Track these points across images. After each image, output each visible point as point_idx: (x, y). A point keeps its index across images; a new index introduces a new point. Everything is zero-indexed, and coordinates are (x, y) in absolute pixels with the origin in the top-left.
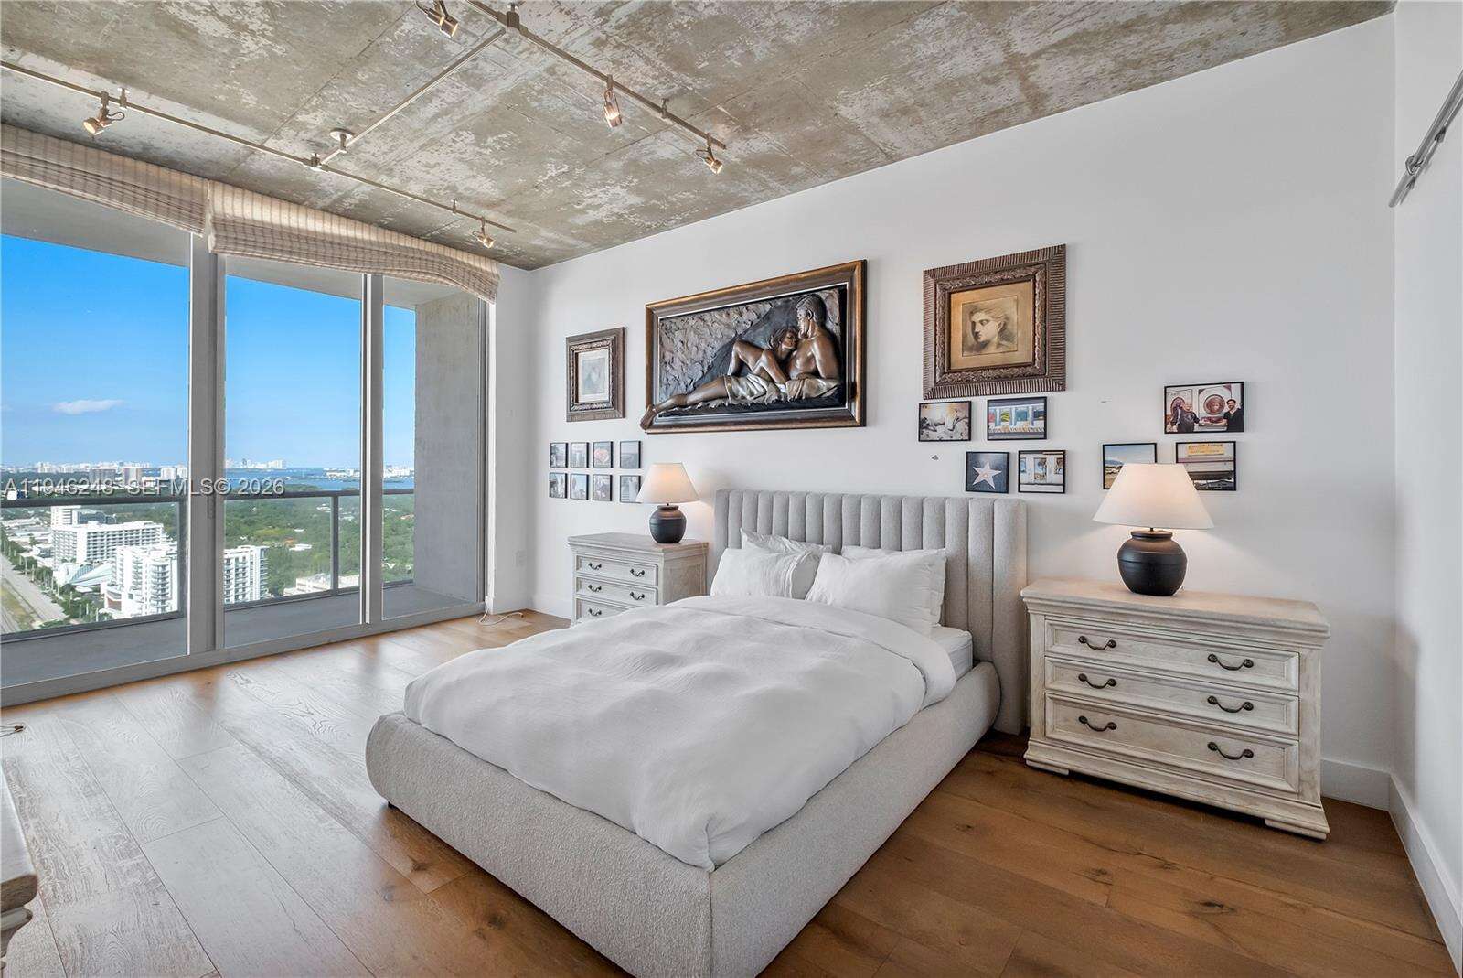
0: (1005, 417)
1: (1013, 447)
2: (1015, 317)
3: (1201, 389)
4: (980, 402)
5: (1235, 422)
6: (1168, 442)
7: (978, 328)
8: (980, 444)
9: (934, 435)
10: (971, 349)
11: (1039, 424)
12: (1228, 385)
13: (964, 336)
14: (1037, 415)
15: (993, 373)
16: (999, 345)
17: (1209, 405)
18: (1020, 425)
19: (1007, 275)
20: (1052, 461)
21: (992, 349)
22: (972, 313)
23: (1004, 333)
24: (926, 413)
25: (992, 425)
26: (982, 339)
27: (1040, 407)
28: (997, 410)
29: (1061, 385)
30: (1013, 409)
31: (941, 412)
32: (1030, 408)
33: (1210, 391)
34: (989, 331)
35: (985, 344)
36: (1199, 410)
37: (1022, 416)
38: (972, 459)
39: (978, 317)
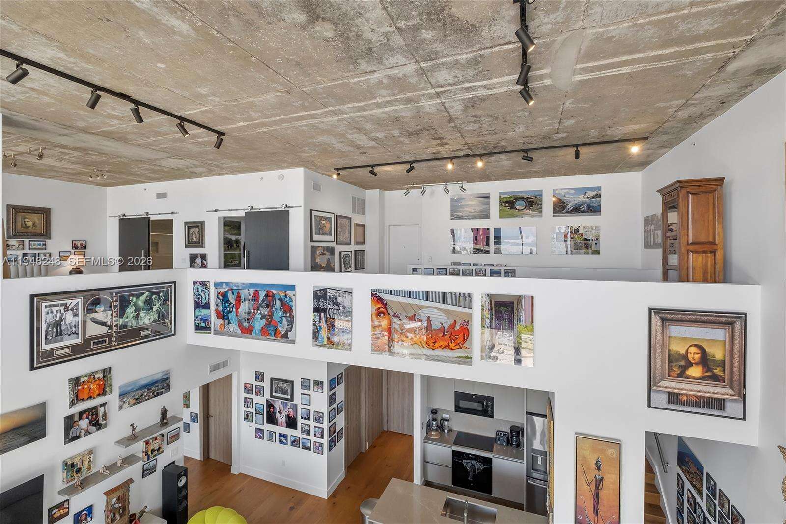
0: (34, 245)
1: (37, 252)
2: (37, 222)
3: (79, 241)
4: (27, 241)
5: (85, 248)
6: (73, 251)
7: (26, 223)
8: (27, 251)
9: (11, 248)
10: (24, 227)
11: (44, 247)
12: (84, 241)
13: (22, 224)
14: (43, 245)
15: (33, 234)
16: (33, 228)
17: (80, 245)
18: (39, 247)
19: (36, 212)
20: (48, 255)
21: (30, 228)
22: (24, 219)
23: (34, 224)
24: (8, 243)
25: (31, 247)
26: (28, 225)
27: (44, 243)
28: (33, 243)
29: (50, 239)
30: (37, 243)
31: (13, 242)
32: (42, 243)
33: (81, 242)
34: (30, 224)
35: (29, 227)
36: (79, 245)
37: (40, 245)
38: (24, 255)
39: (26, 220)
